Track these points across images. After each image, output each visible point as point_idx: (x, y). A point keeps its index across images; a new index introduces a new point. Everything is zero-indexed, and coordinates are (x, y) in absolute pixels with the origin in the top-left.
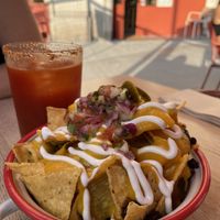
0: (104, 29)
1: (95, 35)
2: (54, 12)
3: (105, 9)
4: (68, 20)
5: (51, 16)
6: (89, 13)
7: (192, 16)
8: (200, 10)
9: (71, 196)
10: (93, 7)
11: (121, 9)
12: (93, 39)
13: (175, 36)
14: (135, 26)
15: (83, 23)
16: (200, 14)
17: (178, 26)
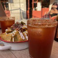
0: (24, 17)
1: (22, 18)
2: (12, 13)
3: (24, 12)
4: (15, 15)
5: (11, 14)
6: (21, 13)
7: (46, 13)
8: (48, 11)
9: (11, 39)
10: (21, 11)
11: (28, 12)
12: (21, 19)
13: (42, 18)
14: (32, 16)
15: (19, 15)
16: (48, 12)
17: (43, 15)
